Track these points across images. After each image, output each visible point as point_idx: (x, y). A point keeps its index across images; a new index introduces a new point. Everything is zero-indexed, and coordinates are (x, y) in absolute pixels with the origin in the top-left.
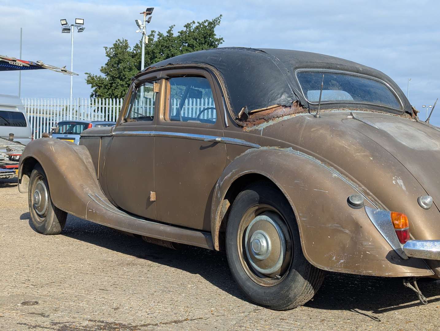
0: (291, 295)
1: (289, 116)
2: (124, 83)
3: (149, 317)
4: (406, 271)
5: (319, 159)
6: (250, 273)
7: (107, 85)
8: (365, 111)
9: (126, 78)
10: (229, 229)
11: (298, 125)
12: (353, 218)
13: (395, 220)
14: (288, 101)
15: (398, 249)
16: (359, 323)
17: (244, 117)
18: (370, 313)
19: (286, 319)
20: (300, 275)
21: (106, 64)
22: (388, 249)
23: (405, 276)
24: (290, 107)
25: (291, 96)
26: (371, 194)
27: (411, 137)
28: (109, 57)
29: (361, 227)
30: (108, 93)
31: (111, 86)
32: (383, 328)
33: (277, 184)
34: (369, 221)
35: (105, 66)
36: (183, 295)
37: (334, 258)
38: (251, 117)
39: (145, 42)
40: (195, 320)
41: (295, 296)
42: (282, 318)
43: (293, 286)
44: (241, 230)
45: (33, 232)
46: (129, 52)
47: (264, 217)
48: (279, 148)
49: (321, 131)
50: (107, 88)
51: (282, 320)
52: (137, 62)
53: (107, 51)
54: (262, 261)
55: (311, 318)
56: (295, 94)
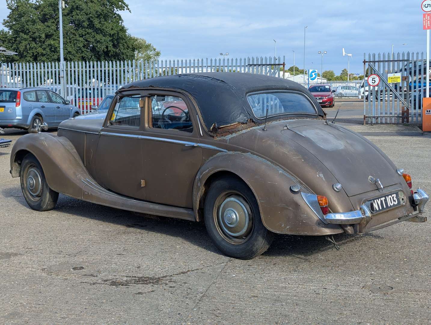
0: (254, 249)
1: (246, 130)
2: (28, 37)
3: (164, 271)
4: (327, 231)
5: (269, 161)
6: (224, 236)
7: (11, 40)
8: (293, 119)
9: (29, 32)
10: (207, 208)
11: (253, 137)
12: (293, 200)
13: (320, 201)
14: (245, 119)
15: (322, 218)
16: (297, 264)
17: (215, 130)
18: (302, 256)
19: (252, 265)
20: (260, 236)
21: (8, 17)
22: (316, 219)
23: (327, 234)
24: (246, 123)
25: (246, 116)
26: (304, 183)
27: (326, 141)
28: (11, 9)
29: (299, 206)
30: (13, 48)
31: (15, 41)
32: (313, 266)
33: (243, 178)
34: (304, 201)
35: (7, 19)
36: (177, 254)
37: (283, 225)
38: (219, 130)
39: (62, 7)
40: (195, 271)
41: (257, 249)
42: (249, 264)
43: (256, 244)
44: (215, 207)
45: (29, 210)
46: (32, 3)
47: (232, 199)
48: (242, 153)
49: (269, 142)
50: (12, 42)
51: (249, 266)
52: (41, 15)
53: (8, 3)
55: (267, 263)
56: (248, 113)
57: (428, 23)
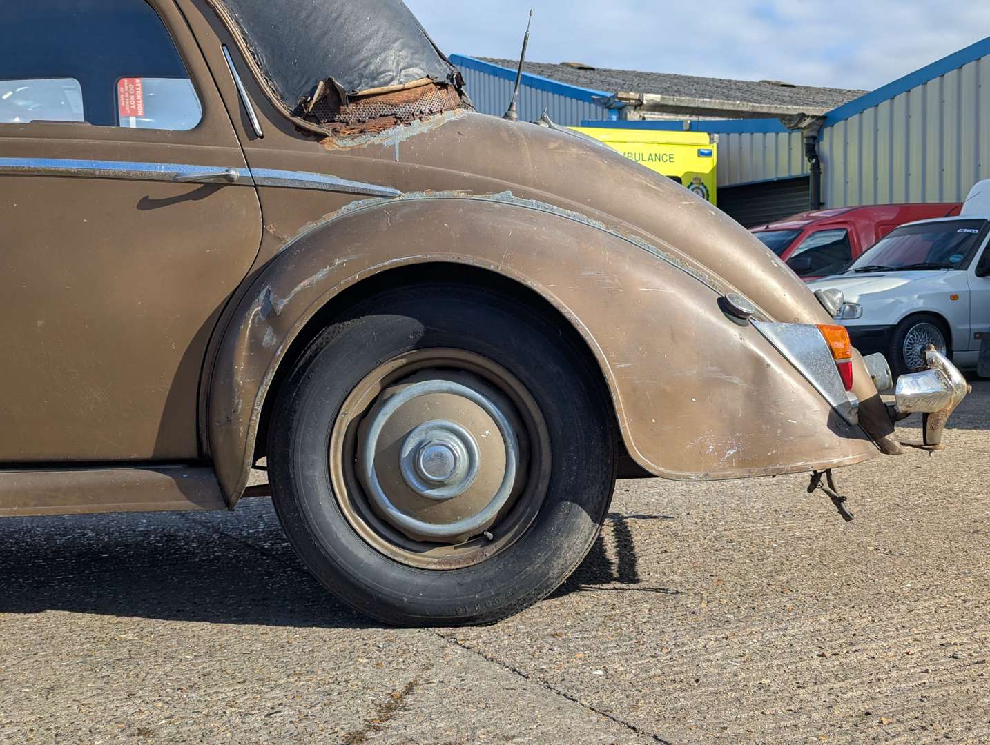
12: (745, 346)
13: (834, 341)
14: (439, 72)
15: (840, 405)
17: (327, 109)
20: (584, 513)
33: (528, 284)
34: (774, 350)
37: (711, 447)
38: (351, 107)
44: (339, 432)
48: (468, 193)
54: (443, 505)
57: (130, 101)
